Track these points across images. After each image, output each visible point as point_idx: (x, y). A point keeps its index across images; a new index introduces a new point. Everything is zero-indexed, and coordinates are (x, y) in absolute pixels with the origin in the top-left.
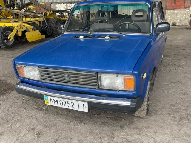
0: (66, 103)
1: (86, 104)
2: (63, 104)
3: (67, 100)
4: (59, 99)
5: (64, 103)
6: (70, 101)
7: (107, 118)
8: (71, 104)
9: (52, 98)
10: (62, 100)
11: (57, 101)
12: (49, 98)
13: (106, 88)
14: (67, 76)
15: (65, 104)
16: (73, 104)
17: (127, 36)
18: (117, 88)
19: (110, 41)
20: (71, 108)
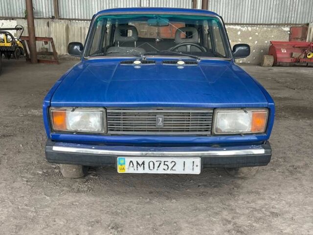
0: (160, 164)
1: (198, 161)
2: (154, 168)
3: (163, 160)
4: (147, 160)
5: (157, 164)
6: (170, 160)
7: (199, 186)
8: (171, 166)
9: (134, 160)
10: (154, 159)
11: (143, 163)
12: (128, 160)
13: (224, 132)
14: (161, 119)
15: (158, 167)
16: (175, 164)
17: (203, 61)
18: (240, 131)
19: (186, 68)
20: (169, 172)
